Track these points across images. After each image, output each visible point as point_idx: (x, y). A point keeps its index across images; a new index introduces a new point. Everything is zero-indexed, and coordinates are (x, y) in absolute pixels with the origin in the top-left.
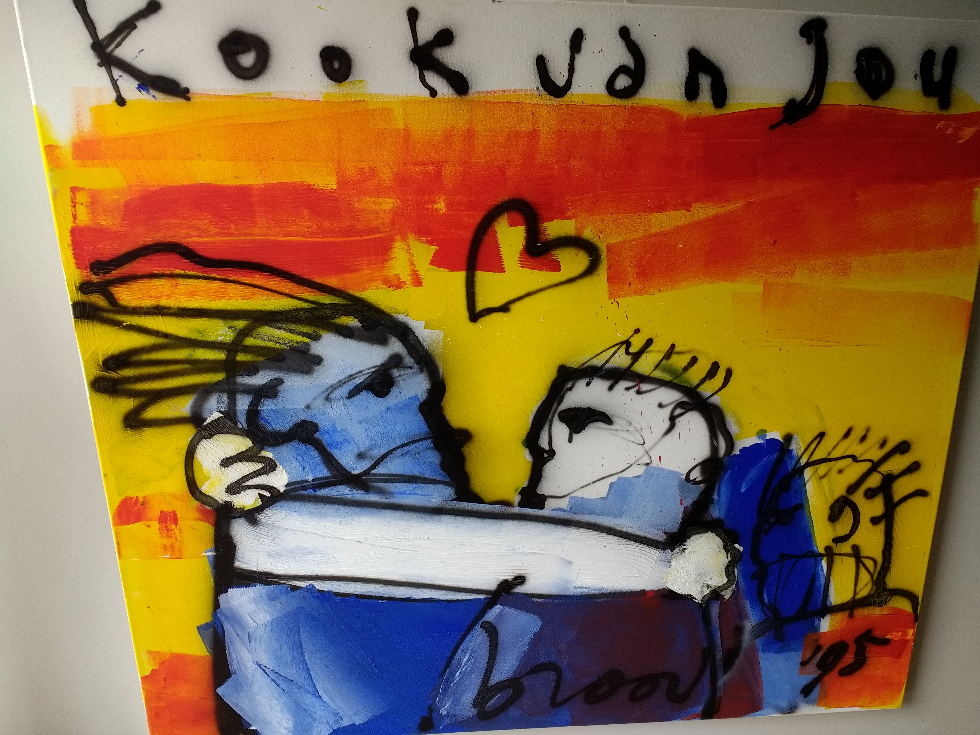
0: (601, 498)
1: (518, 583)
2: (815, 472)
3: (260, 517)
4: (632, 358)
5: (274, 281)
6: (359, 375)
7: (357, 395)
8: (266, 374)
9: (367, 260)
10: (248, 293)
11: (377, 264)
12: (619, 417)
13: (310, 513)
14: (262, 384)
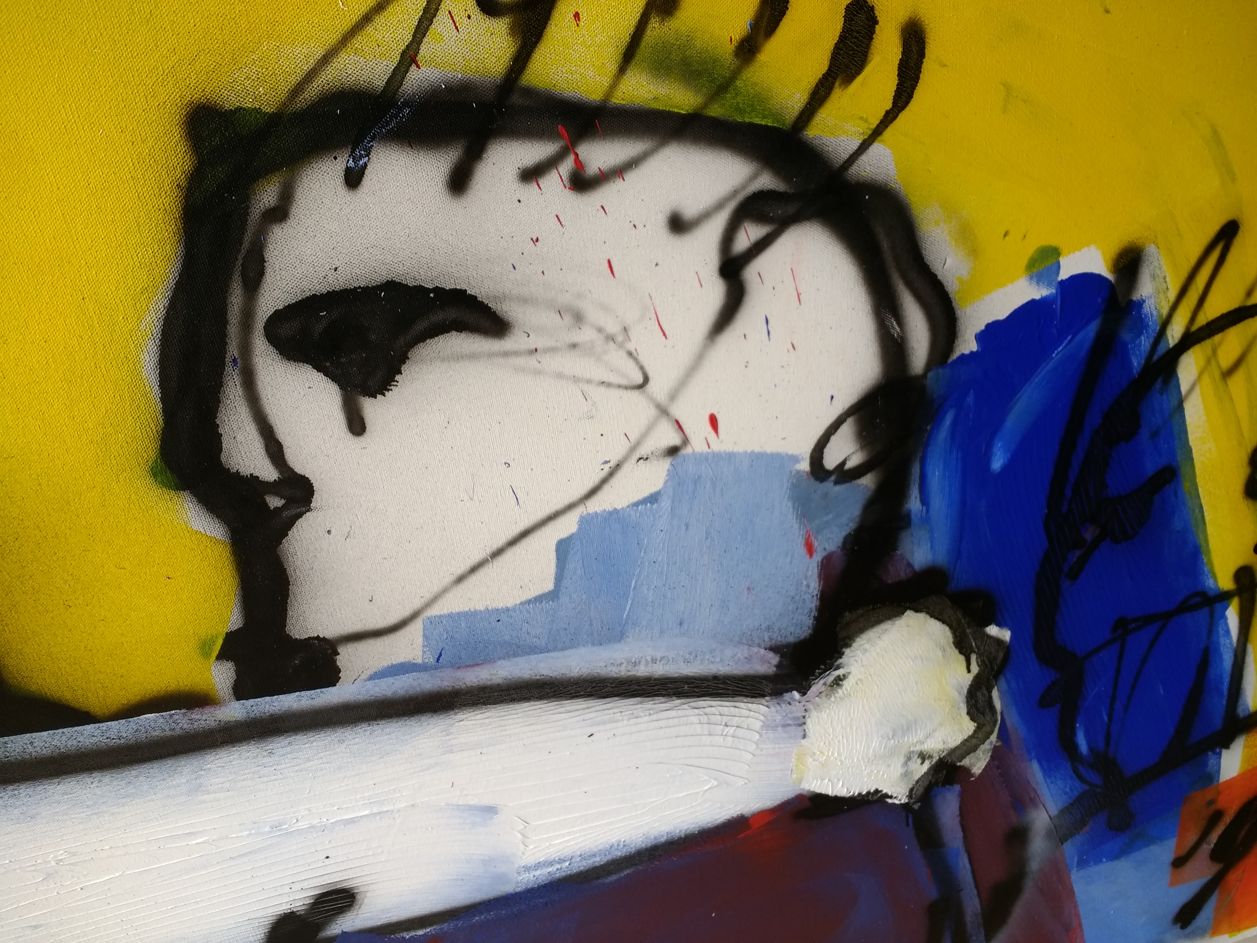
0: (539, 599)
1: (333, 909)
2: (1208, 361)
4: (514, 30)
12: (525, 301)
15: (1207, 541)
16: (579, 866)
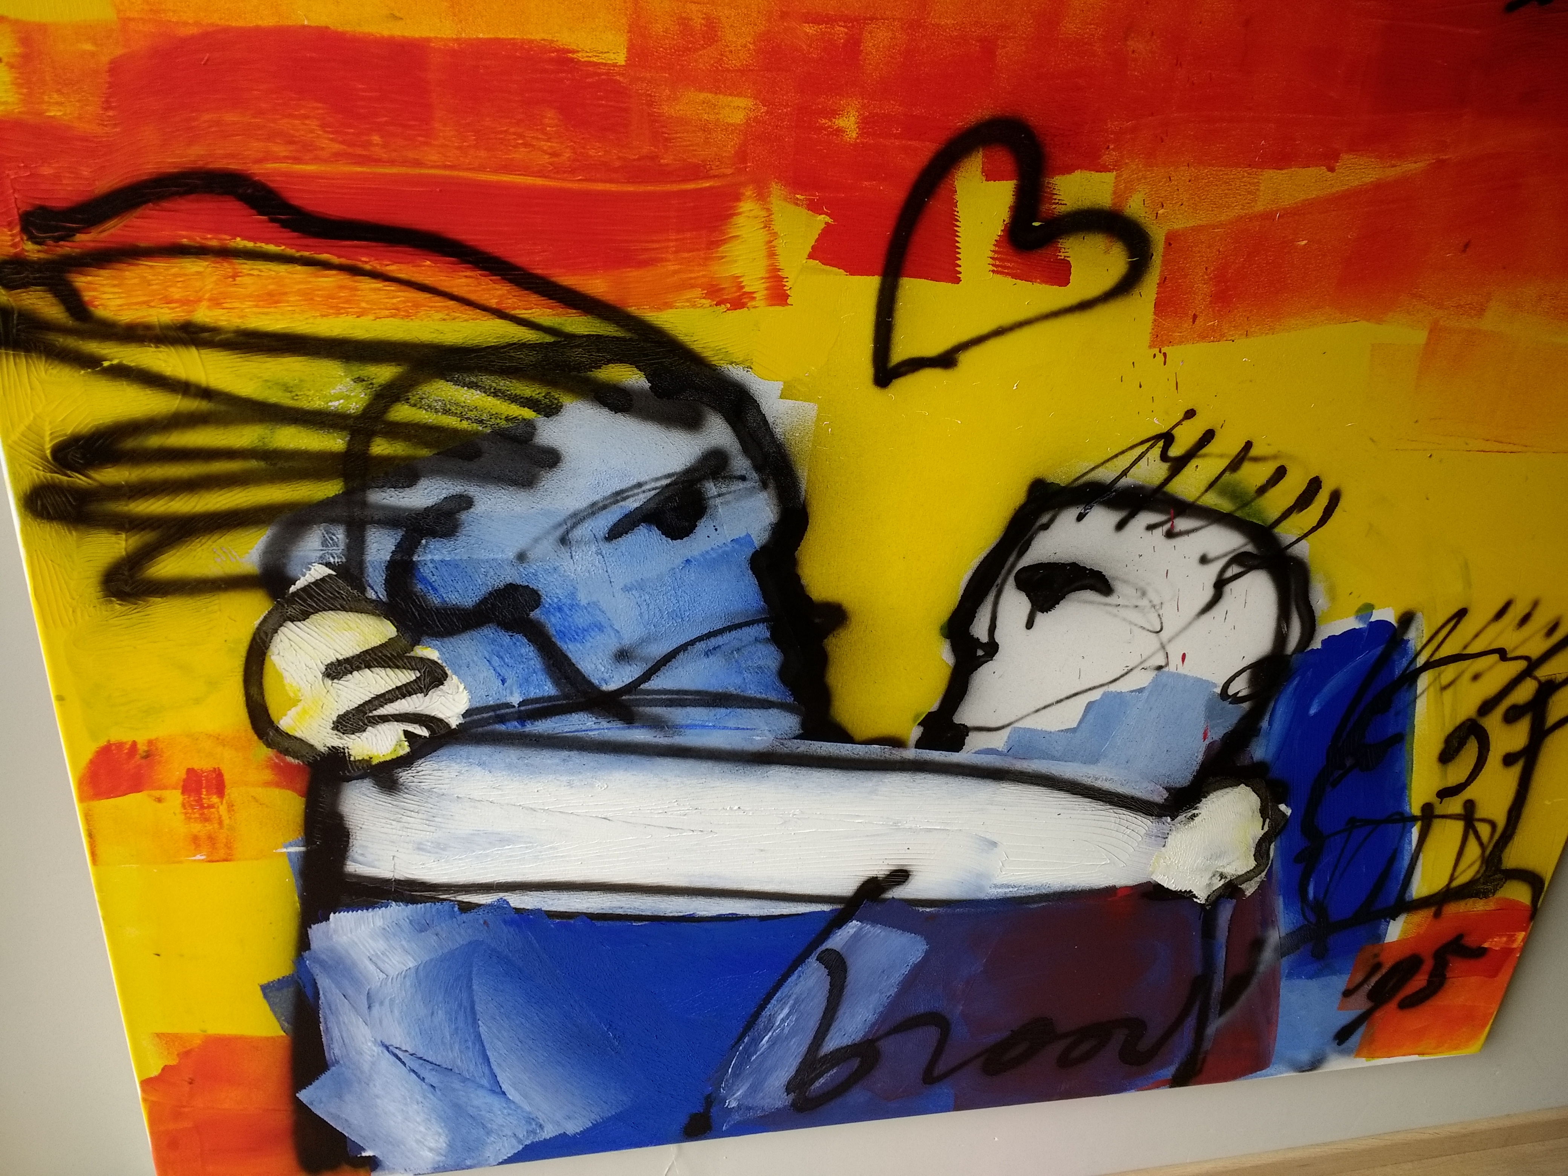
0: (1067, 730)
1: (893, 882)
2: (1435, 680)
3: (405, 776)
4: (1170, 469)
5: (466, 277)
6: (636, 491)
7: (627, 534)
8: (436, 486)
9: (676, 240)
10: (404, 302)
11: (698, 250)
12: (1125, 582)
13: (510, 767)
14: (426, 506)
15: (1411, 781)
16: (1022, 893)
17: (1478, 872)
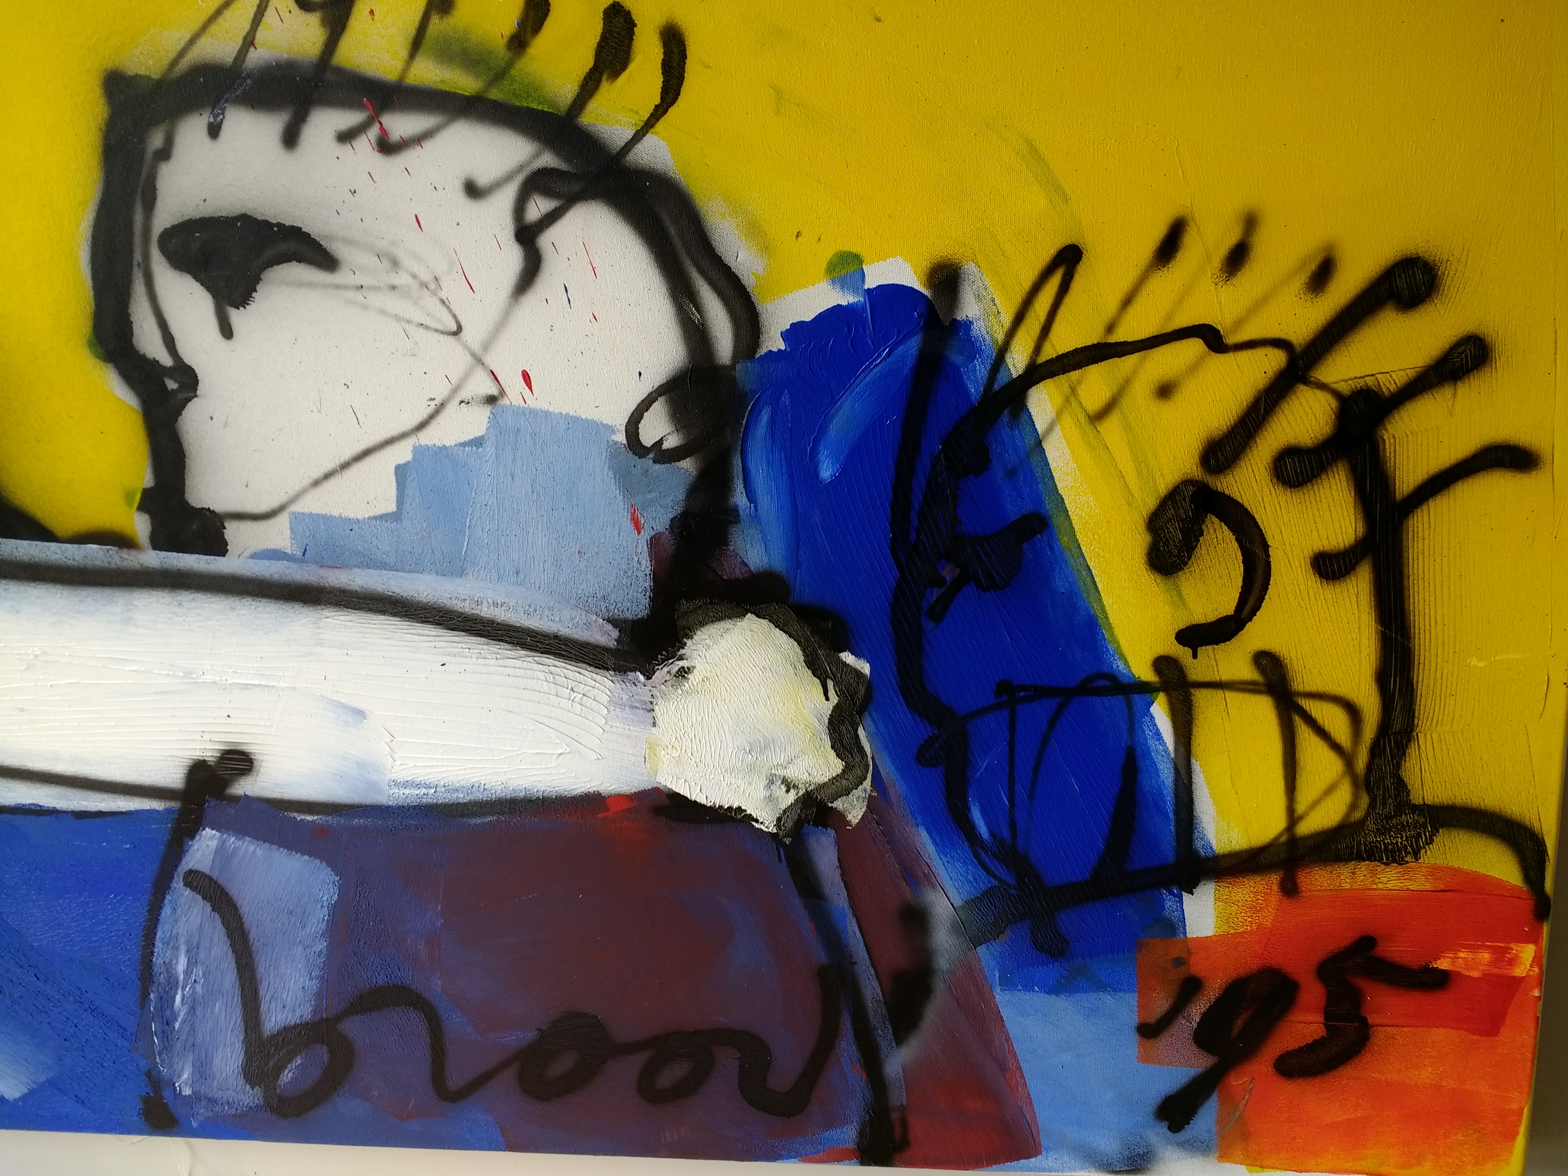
0: (384, 517)
1: (236, 769)
17: (1353, 807)
